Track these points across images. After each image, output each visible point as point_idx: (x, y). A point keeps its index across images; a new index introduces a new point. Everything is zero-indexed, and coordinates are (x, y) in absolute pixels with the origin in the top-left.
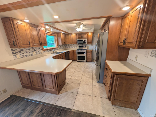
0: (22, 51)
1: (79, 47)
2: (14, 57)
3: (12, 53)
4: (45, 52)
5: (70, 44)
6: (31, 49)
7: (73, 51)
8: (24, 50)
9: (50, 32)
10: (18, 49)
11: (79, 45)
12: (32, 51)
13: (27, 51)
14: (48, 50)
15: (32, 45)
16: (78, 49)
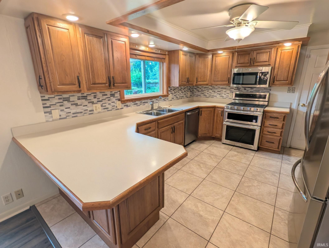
0: (65, 102)
1: (237, 95)
2: (46, 116)
3: (42, 106)
4: (127, 106)
5: (207, 84)
6: (91, 98)
7: (214, 107)
8: (72, 99)
9: (147, 49)
10: (56, 97)
11: (238, 89)
12: (93, 103)
13: (79, 102)
14: (137, 102)
15: (85, 86)
16: (229, 104)
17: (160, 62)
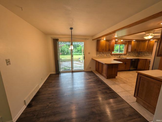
3: (96, 54)
4: (112, 56)
8: (101, 53)
12: (104, 54)
14: (115, 55)
15: (104, 51)
17: (125, 44)
